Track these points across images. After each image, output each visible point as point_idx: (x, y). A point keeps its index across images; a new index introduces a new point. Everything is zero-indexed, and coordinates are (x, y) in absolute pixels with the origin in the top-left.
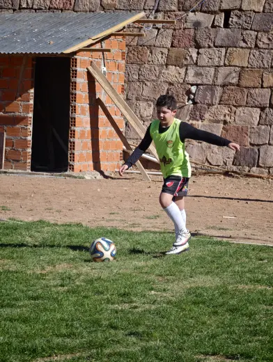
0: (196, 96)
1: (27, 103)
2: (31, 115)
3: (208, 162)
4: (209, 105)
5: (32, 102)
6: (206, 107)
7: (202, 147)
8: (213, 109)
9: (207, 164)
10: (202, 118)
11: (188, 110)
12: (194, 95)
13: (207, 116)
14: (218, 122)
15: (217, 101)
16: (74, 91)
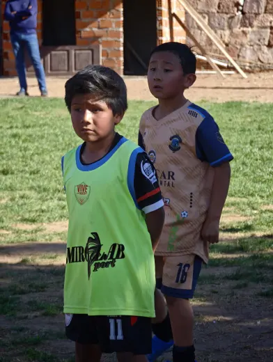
0: (244, 8)
1: (118, 20)
2: (121, 29)
3: (261, 61)
4: (257, 14)
5: (122, 19)
6: (254, 16)
7: (253, 49)
8: (260, 17)
9: (259, 63)
10: (251, 25)
11: (238, 19)
12: (242, 6)
13: (255, 23)
14: (265, 27)
15: (263, 10)
16: (160, 8)
